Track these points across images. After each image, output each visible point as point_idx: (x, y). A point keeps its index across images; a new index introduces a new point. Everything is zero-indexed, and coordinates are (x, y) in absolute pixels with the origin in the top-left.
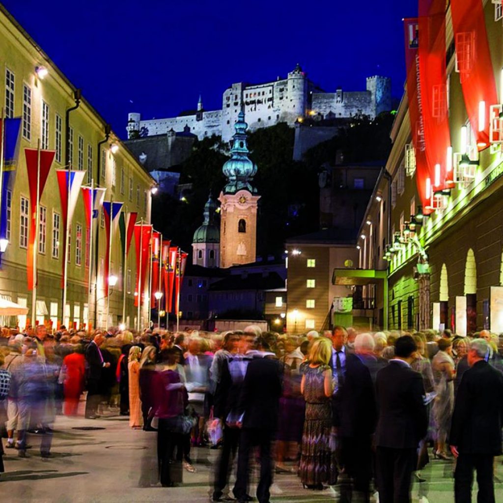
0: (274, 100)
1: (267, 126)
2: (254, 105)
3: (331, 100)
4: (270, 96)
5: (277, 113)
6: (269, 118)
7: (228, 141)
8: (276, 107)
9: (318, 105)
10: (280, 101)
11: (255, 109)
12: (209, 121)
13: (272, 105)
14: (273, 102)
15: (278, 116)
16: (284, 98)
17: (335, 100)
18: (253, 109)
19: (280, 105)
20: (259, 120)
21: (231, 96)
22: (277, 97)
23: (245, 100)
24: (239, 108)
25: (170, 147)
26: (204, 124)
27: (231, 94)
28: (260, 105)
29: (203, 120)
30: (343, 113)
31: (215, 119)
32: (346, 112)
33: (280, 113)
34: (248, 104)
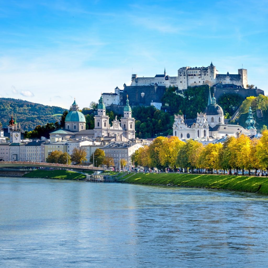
0: (202, 75)
1: (198, 85)
2: (192, 76)
3: (225, 77)
4: (200, 73)
5: (203, 80)
6: (200, 82)
7: (182, 90)
8: (203, 78)
9: (220, 79)
10: (204, 76)
11: (193, 78)
12: (172, 81)
13: (201, 77)
14: (201, 76)
15: (204, 82)
16: (206, 75)
17: (227, 77)
18: (192, 78)
19: (205, 78)
20: (195, 82)
21: (182, 72)
22: (203, 74)
23: (188, 74)
24: (186, 77)
25: (156, 91)
26: (169, 82)
27: (182, 71)
28: (195, 76)
29: (169, 80)
30: (230, 82)
31: (174, 80)
32: (231, 82)
33: (205, 81)
34: (189, 75)
